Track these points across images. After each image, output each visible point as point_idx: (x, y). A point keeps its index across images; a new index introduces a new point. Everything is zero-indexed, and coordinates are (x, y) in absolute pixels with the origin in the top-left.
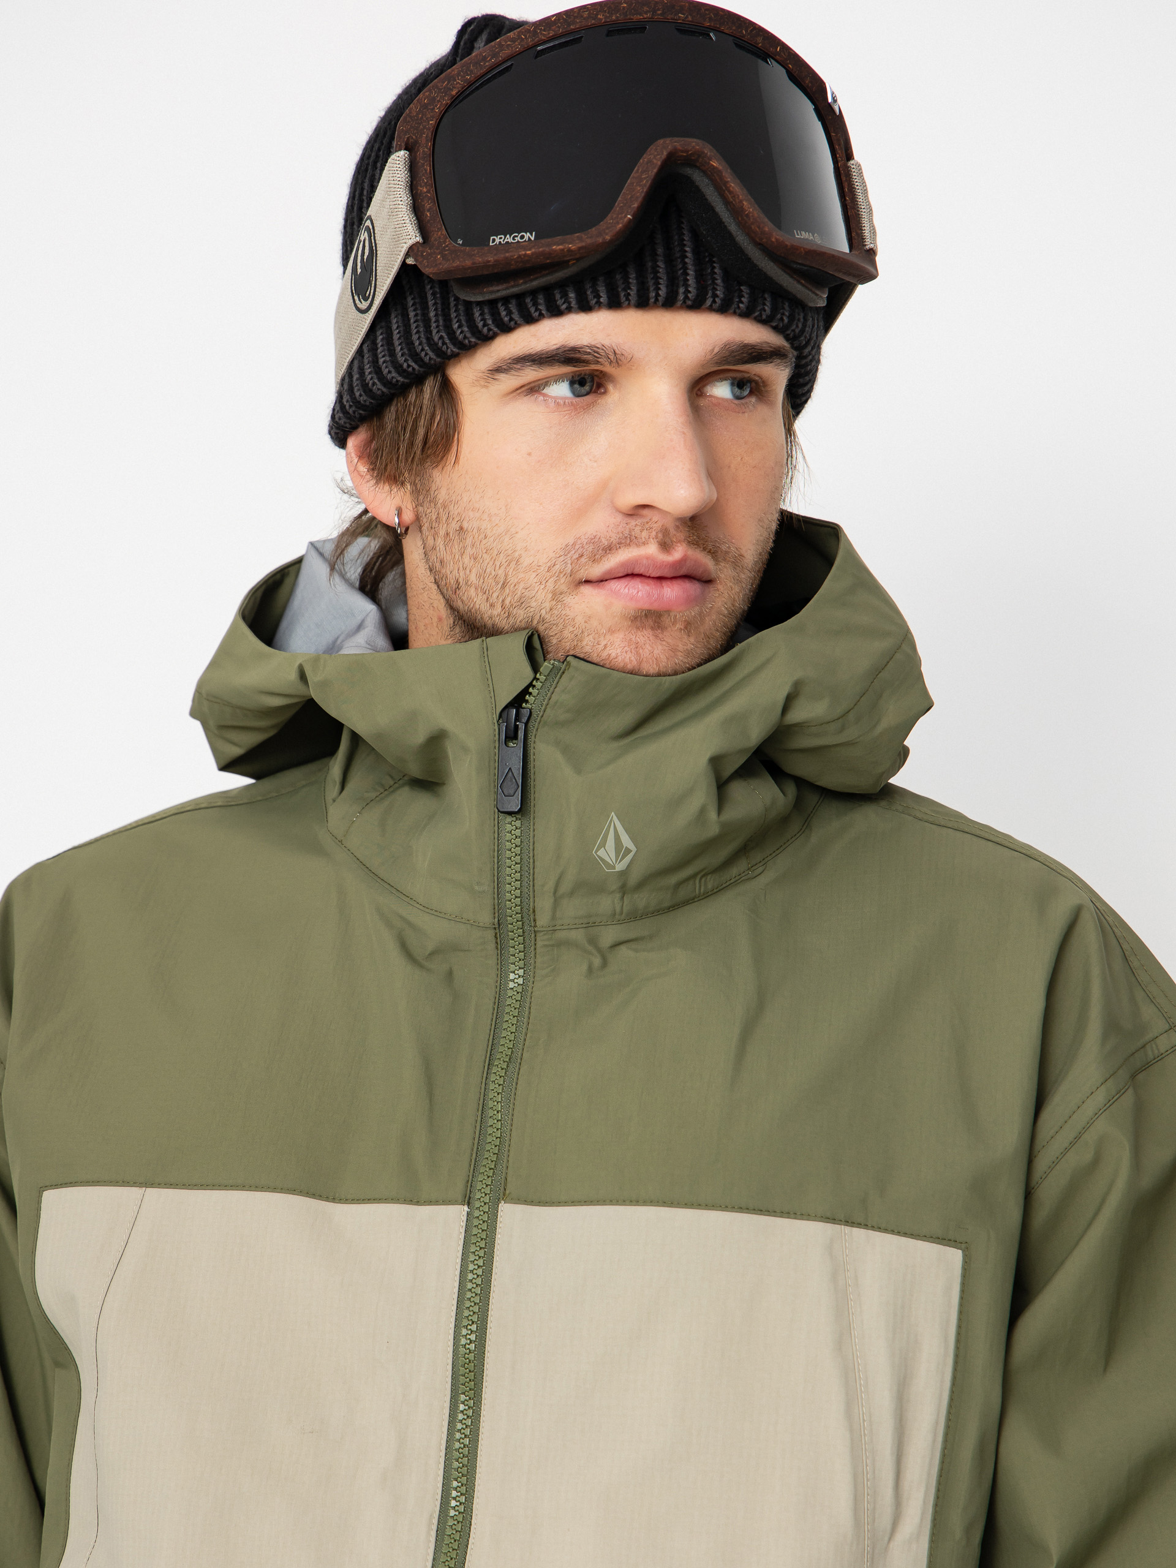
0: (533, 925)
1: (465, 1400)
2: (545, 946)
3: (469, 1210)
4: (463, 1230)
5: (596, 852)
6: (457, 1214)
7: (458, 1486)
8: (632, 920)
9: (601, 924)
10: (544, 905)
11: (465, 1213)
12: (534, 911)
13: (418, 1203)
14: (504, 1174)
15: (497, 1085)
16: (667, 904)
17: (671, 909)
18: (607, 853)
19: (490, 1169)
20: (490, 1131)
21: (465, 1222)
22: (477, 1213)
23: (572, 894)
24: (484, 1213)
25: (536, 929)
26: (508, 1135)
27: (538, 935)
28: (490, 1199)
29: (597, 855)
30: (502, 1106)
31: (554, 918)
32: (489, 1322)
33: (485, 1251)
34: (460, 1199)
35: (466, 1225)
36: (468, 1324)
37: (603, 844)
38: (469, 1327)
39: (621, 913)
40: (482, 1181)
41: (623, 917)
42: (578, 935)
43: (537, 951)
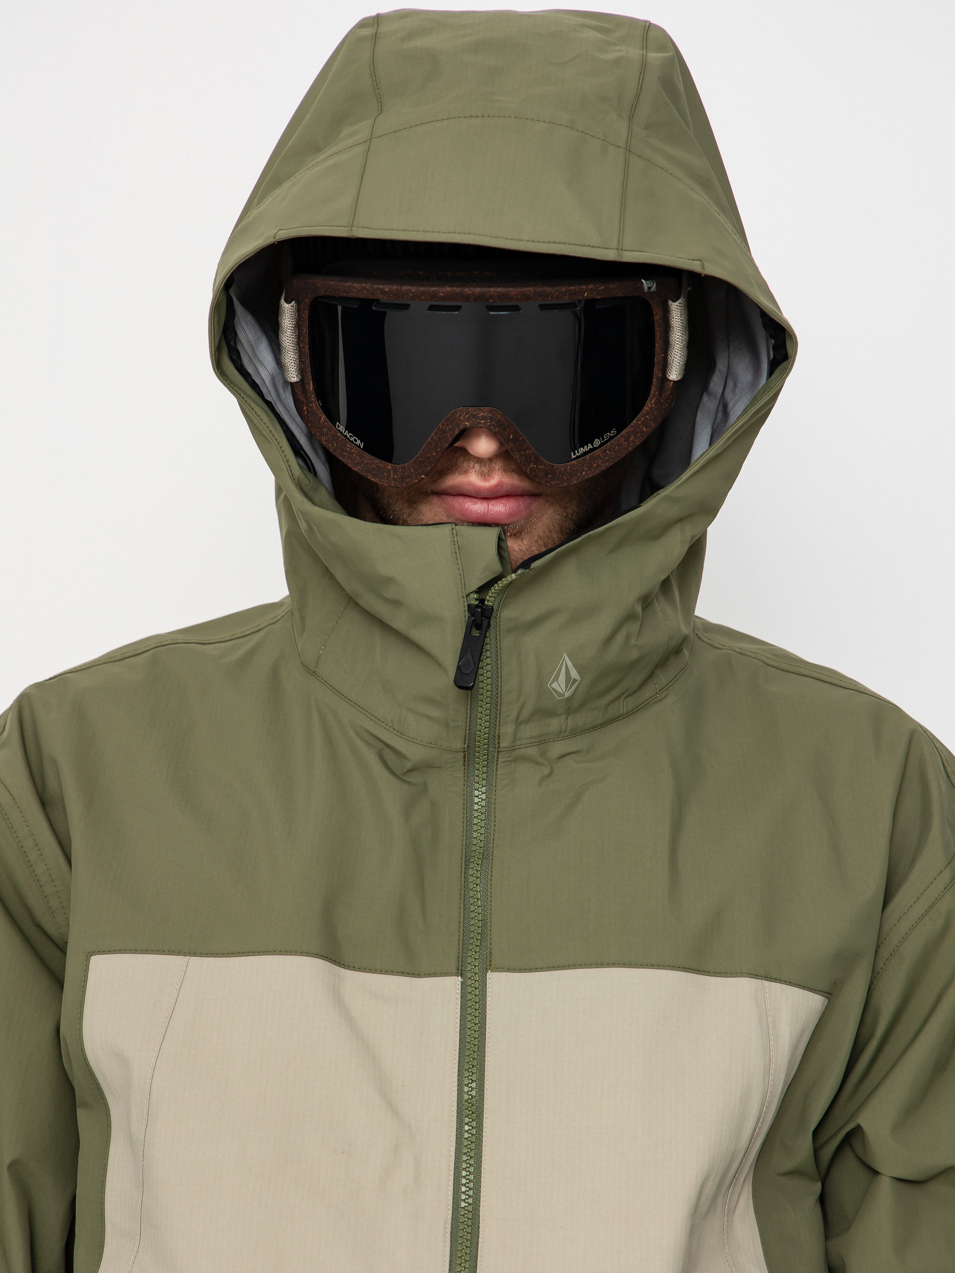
0: (497, 747)
1: (469, 1122)
2: (505, 762)
3: (463, 980)
4: (459, 997)
5: (550, 685)
6: (453, 984)
7: (466, 1191)
8: (573, 736)
9: (550, 740)
10: (507, 730)
11: (459, 983)
12: (499, 736)
13: (419, 976)
14: (489, 950)
15: (475, 878)
16: (599, 721)
17: (602, 726)
18: (559, 685)
19: (477, 946)
20: (473, 915)
21: (460, 990)
22: (469, 982)
23: (528, 721)
24: (475, 981)
25: (499, 750)
26: (489, 918)
27: (500, 754)
28: (479, 970)
29: (551, 687)
30: (481, 895)
31: (514, 740)
32: (486, 1066)
33: (479, 1012)
34: (455, 971)
35: (461, 992)
36: (469, 1083)
37: (556, 679)
38: (470, 1085)
39: (566, 731)
40: (471, 956)
41: (567, 734)
42: (532, 751)
43: (499, 766)
